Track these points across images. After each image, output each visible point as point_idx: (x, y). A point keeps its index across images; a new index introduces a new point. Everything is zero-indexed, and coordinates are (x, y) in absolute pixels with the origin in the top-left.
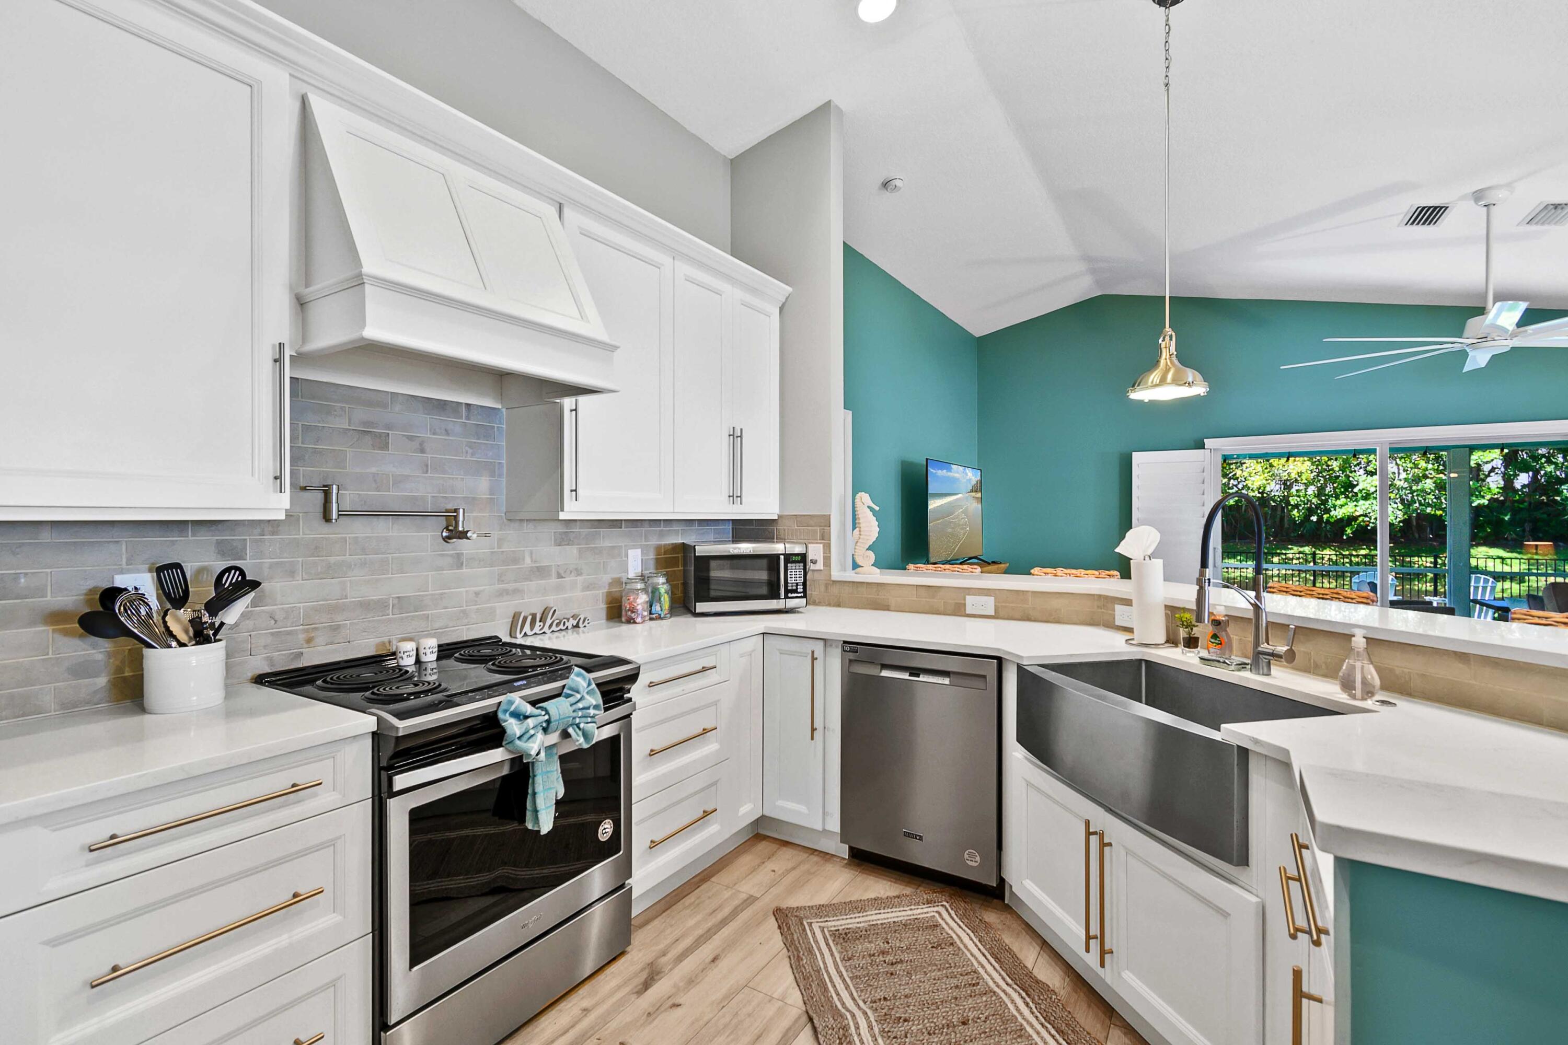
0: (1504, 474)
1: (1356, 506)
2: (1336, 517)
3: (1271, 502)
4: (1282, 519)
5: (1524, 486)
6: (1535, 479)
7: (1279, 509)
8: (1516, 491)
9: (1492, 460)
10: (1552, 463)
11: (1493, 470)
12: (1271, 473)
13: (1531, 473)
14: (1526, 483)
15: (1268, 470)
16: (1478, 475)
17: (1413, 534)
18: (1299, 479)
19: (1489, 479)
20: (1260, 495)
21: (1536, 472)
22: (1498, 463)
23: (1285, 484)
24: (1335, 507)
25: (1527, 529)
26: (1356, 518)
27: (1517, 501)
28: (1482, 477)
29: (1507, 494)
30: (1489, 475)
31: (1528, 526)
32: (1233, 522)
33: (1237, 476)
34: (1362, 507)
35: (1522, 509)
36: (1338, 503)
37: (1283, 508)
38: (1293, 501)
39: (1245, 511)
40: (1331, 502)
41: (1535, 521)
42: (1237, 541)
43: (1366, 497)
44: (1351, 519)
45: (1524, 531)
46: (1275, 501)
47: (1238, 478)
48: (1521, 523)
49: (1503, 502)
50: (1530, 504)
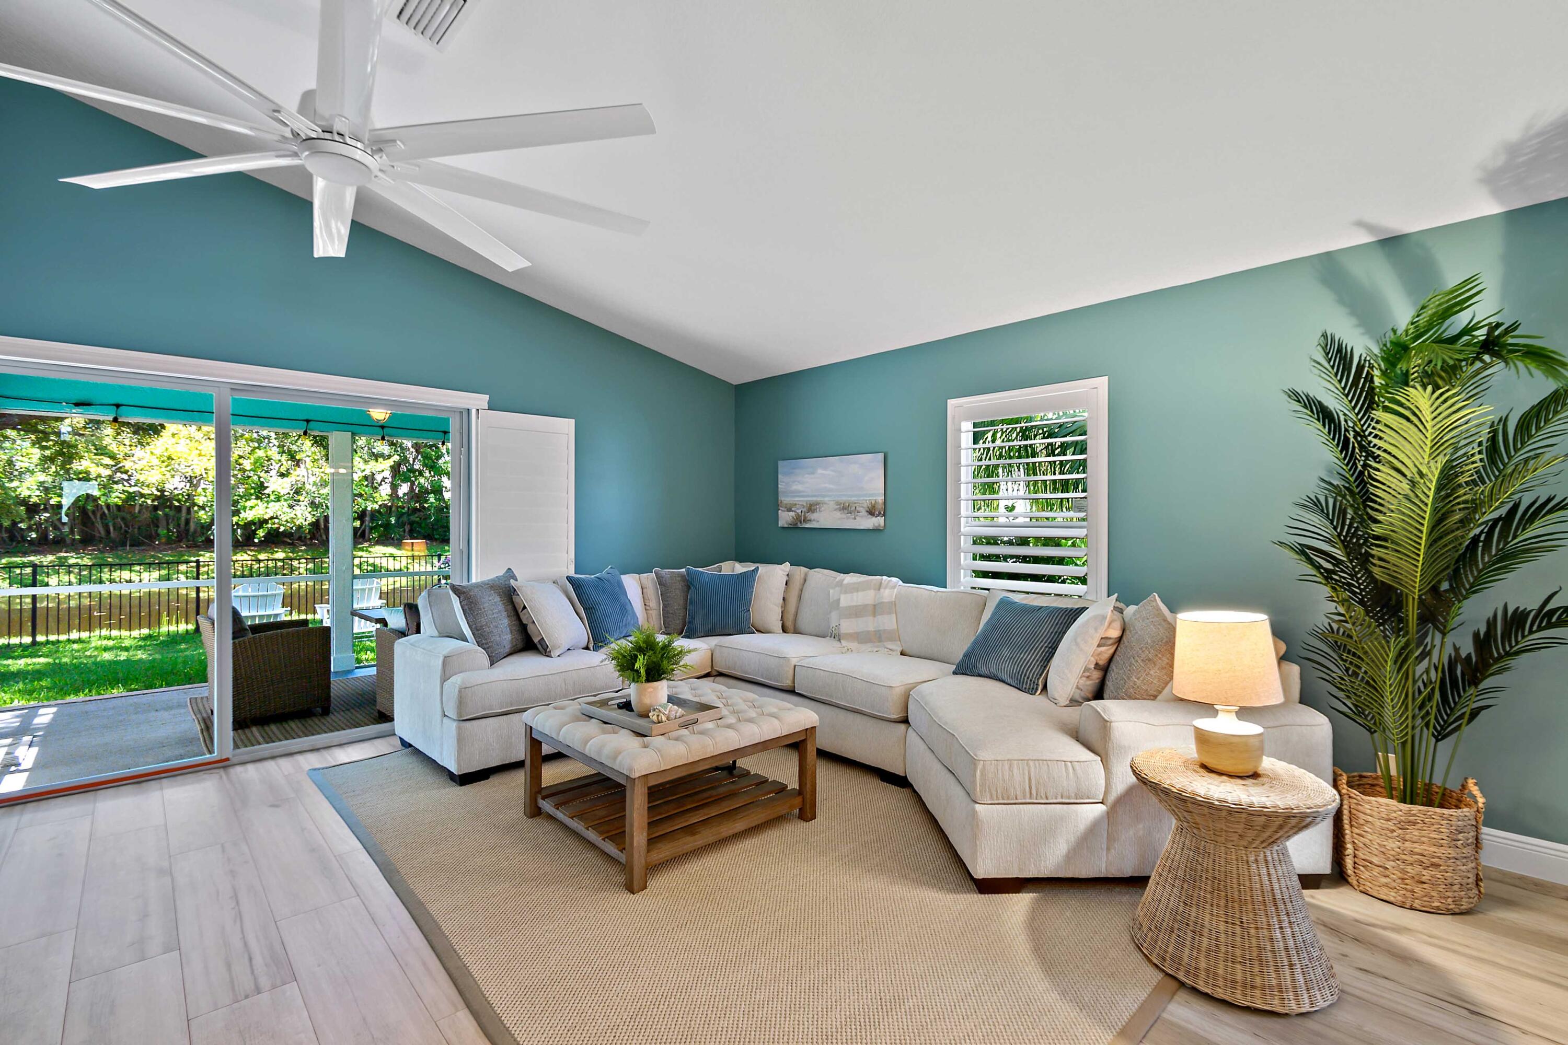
0: (392, 483)
1: (267, 508)
2: (246, 519)
3: (175, 502)
4: (187, 522)
5: (405, 494)
6: (412, 489)
7: (184, 510)
8: (398, 498)
9: (383, 471)
10: (423, 476)
11: (384, 479)
12: (170, 468)
13: (409, 483)
14: (406, 492)
15: (166, 464)
16: (373, 483)
17: (321, 536)
18: (205, 476)
19: (381, 488)
20: (159, 494)
21: (413, 483)
22: (387, 474)
23: (190, 481)
24: (245, 508)
25: (407, 530)
26: (266, 521)
27: (400, 507)
28: (376, 485)
29: (393, 500)
30: (380, 485)
31: (407, 528)
32: (123, 526)
33: (127, 468)
34: (274, 509)
35: (404, 514)
36: (248, 504)
37: (189, 509)
38: (200, 500)
39: (139, 512)
40: (242, 503)
41: (411, 523)
42: (128, 548)
43: (278, 499)
44: (262, 522)
45: (404, 531)
46: (179, 501)
47: (128, 471)
48: (403, 525)
49: (390, 507)
50: (409, 508)
